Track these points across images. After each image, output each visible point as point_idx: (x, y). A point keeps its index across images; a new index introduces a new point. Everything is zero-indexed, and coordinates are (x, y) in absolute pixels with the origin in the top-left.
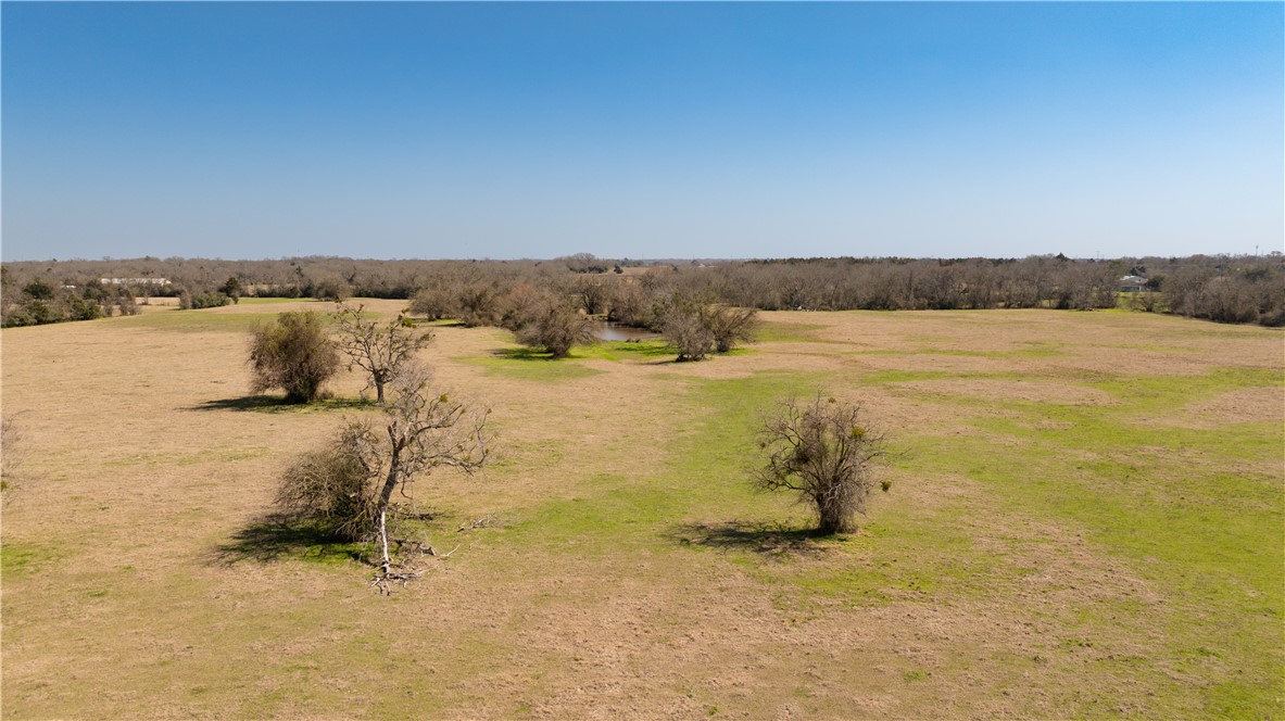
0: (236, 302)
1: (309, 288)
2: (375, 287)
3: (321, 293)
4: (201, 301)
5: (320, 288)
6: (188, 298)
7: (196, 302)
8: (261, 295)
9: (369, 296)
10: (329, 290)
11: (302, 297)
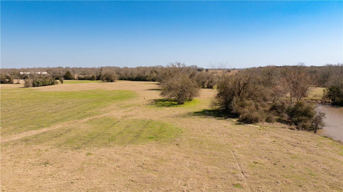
0: (62, 83)
1: (100, 76)
2: (128, 76)
3: (104, 78)
4: (38, 83)
5: (104, 76)
6: (30, 81)
7: (35, 83)
8: (80, 79)
9: (125, 80)
10: (108, 77)
11: (97, 80)
